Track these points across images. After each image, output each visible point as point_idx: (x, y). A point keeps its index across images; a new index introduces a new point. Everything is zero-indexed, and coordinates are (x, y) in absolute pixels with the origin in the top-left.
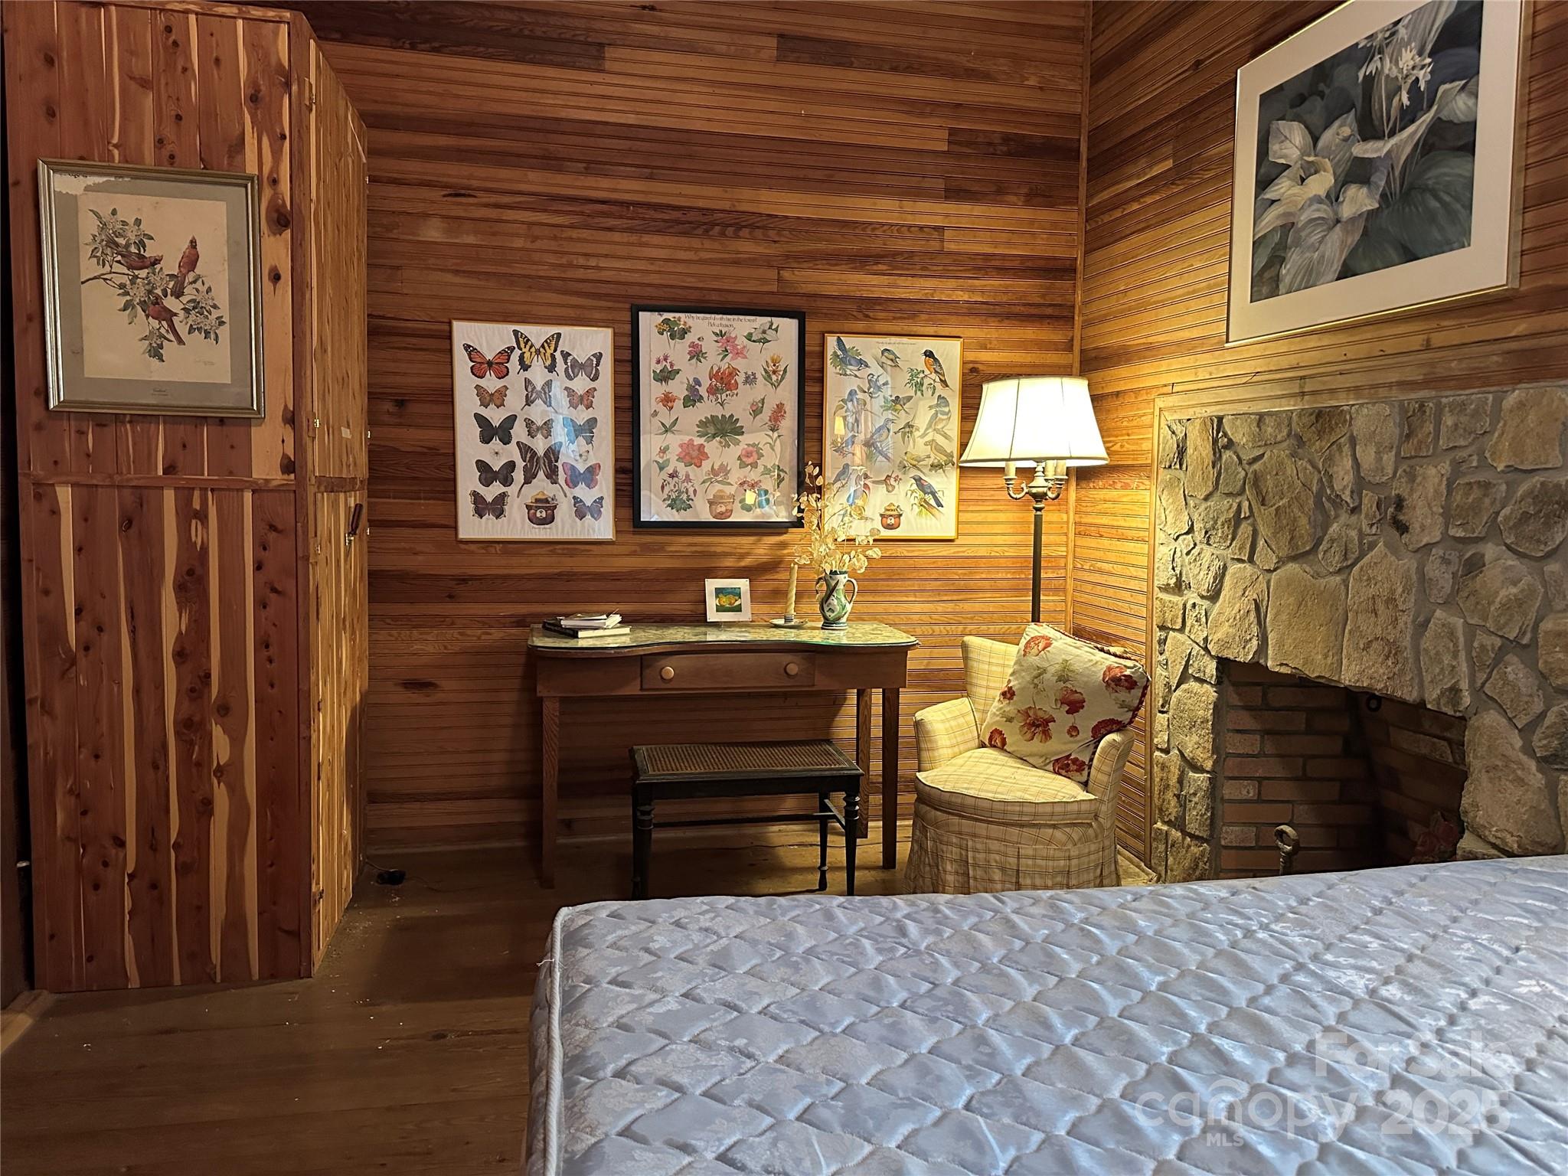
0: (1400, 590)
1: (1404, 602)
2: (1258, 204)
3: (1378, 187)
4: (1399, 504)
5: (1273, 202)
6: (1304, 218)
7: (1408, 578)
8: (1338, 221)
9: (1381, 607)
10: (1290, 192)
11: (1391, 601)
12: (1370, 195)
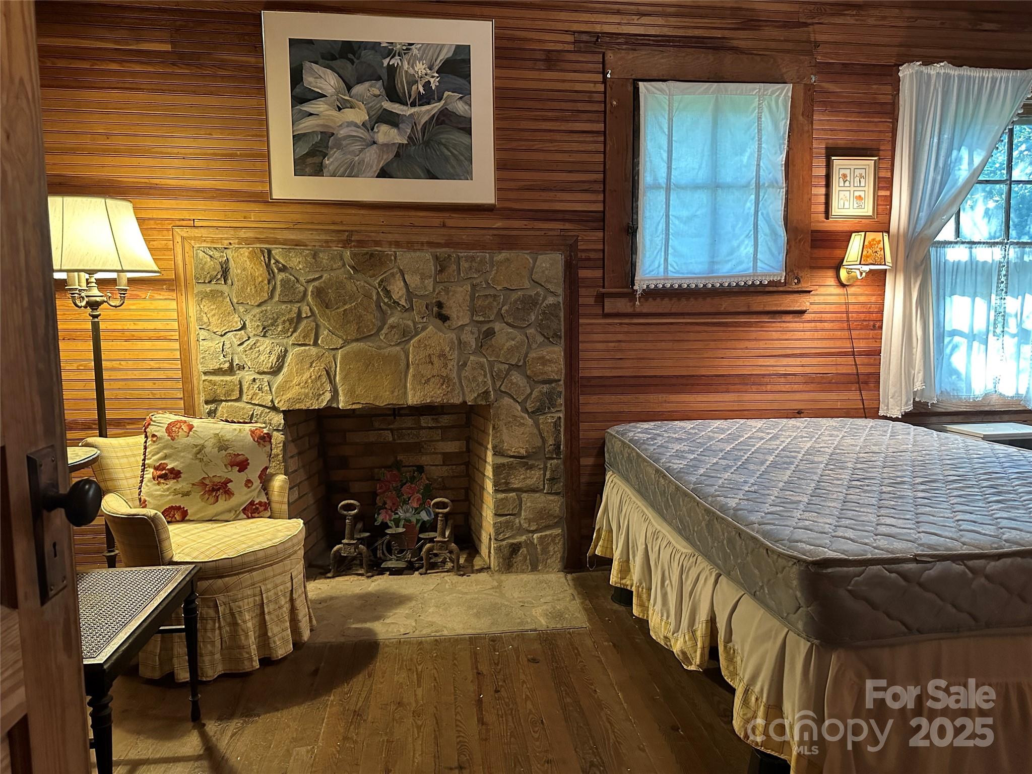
0: (448, 349)
1: (451, 355)
2: (294, 111)
3: (406, 132)
4: (440, 305)
5: (311, 114)
6: (343, 132)
7: (452, 342)
8: (374, 143)
9: (435, 359)
10: (327, 112)
11: (442, 355)
12: (400, 134)
